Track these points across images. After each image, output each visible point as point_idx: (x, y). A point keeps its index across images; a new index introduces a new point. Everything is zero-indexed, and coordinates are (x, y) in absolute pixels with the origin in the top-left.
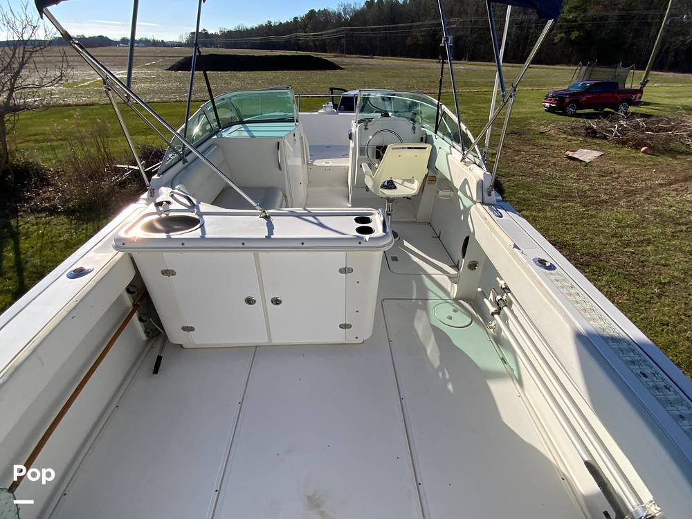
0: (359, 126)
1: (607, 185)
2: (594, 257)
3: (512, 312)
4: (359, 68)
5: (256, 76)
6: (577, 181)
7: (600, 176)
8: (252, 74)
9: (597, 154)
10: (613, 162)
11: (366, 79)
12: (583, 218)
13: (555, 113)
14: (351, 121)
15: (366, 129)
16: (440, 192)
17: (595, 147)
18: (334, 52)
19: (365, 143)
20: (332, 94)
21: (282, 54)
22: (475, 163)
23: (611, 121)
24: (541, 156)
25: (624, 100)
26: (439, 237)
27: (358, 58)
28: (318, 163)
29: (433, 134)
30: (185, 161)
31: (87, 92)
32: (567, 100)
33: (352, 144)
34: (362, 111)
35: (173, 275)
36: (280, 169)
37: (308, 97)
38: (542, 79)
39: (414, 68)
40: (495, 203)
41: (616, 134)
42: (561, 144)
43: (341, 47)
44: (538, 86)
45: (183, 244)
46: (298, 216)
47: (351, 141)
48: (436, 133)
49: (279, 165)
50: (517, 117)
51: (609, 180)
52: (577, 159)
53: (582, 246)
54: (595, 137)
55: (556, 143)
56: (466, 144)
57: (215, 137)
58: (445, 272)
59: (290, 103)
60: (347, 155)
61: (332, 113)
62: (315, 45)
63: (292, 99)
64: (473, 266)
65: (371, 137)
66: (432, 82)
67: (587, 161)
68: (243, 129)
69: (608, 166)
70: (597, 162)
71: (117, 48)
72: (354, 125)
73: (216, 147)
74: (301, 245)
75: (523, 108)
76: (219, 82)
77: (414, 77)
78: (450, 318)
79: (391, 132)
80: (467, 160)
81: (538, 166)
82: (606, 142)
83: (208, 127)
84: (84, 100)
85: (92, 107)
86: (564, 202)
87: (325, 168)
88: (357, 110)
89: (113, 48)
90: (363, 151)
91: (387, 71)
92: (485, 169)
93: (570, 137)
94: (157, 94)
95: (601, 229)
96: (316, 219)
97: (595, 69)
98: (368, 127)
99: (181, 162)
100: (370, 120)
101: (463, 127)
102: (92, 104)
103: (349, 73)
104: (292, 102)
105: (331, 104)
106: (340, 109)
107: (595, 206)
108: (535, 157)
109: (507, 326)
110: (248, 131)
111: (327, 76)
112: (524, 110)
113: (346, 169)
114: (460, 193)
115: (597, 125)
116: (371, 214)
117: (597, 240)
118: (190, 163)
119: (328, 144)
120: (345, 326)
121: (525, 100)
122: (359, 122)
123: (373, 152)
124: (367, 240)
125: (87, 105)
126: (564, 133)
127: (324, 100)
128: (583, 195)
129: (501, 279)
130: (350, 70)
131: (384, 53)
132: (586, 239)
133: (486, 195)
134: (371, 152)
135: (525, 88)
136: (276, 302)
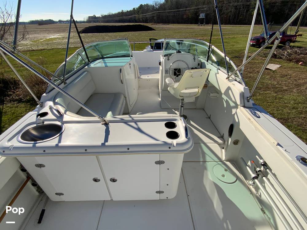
0: (164, 58)
1: (286, 81)
2: (285, 120)
3: (268, 180)
4: (163, 29)
5: (117, 34)
6: (270, 79)
7: (281, 77)
8: (115, 34)
9: (278, 66)
10: (287, 70)
11: (166, 34)
12: (276, 99)
13: (255, 47)
14: (160, 55)
15: (168, 60)
16: (211, 94)
17: (277, 62)
18: (151, 23)
19: (168, 67)
20: (151, 41)
21: (128, 24)
22: (236, 80)
23: (283, 50)
24: (250, 68)
25: (288, 40)
26: (210, 118)
27: (162, 25)
28: (144, 77)
29: (206, 62)
30: (65, 83)
31: (42, 44)
32: (261, 41)
33: (161, 68)
34: (166, 49)
35: (43, 167)
36: (122, 83)
37: (140, 43)
38: (247, 31)
39: (187, 29)
40: (252, 106)
41: (286, 56)
42: (260, 61)
43: (155, 20)
44: (246, 35)
45: (44, 151)
46: (126, 122)
47: (160, 66)
48: (207, 61)
49: (122, 81)
50: (237, 49)
51: (286, 79)
52: (269, 69)
53: (278, 114)
54: (276, 58)
55: (257, 61)
56: (229, 69)
57: (87, 67)
58: (216, 142)
59: (127, 47)
60: (158, 72)
61: (150, 51)
62: (143, 20)
63: (128, 45)
64: (236, 143)
65: (171, 64)
66: (196, 34)
67: (274, 70)
68: (103, 62)
69: (284, 73)
70: (279, 70)
71: (57, 24)
72: (162, 57)
73: (87, 72)
74: (127, 150)
75: (239, 45)
76: (100, 38)
77: (188, 33)
78: (223, 176)
79: (183, 61)
80: (230, 78)
81: (250, 73)
82: (282, 60)
83: (84, 62)
84: (40, 48)
85: (43, 51)
86: (265, 91)
87: (147, 80)
88: (163, 49)
89: (55, 24)
90: (167, 72)
91: (175, 30)
92: (244, 84)
93: (264, 58)
94: (72, 44)
95: (286, 105)
96: (137, 124)
97: (273, 26)
98: (170, 59)
99: (63, 84)
100: (170, 54)
101: (228, 59)
102: (44, 50)
103: (158, 31)
104: (128, 47)
105: (150, 46)
106: (154, 49)
107: (281, 92)
108: (247, 69)
109: (264, 187)
110: (105, 63)
111: (148, 33)
112: (240, 46)
113: (158, 80)
114: (223, 96)
115: (276, 52)
116: (176, 120)
117: (285, 111)
118: (68, 85)
119: (148, 66)
120: (159, 192)
121: (240, 41)
122: (165, 56)
123: (172, 72)
124: (175, 145)
125: (41, 50)
126: (261, 56)
127: (146, 45)
128: (274, 87)
129: (261, 158)
130: (159, 30)
131: (174, 22)
132: (279, 111)
133: (246, 101)
134: (171, 72)
135: (239, 36)
136: (114, 180)
